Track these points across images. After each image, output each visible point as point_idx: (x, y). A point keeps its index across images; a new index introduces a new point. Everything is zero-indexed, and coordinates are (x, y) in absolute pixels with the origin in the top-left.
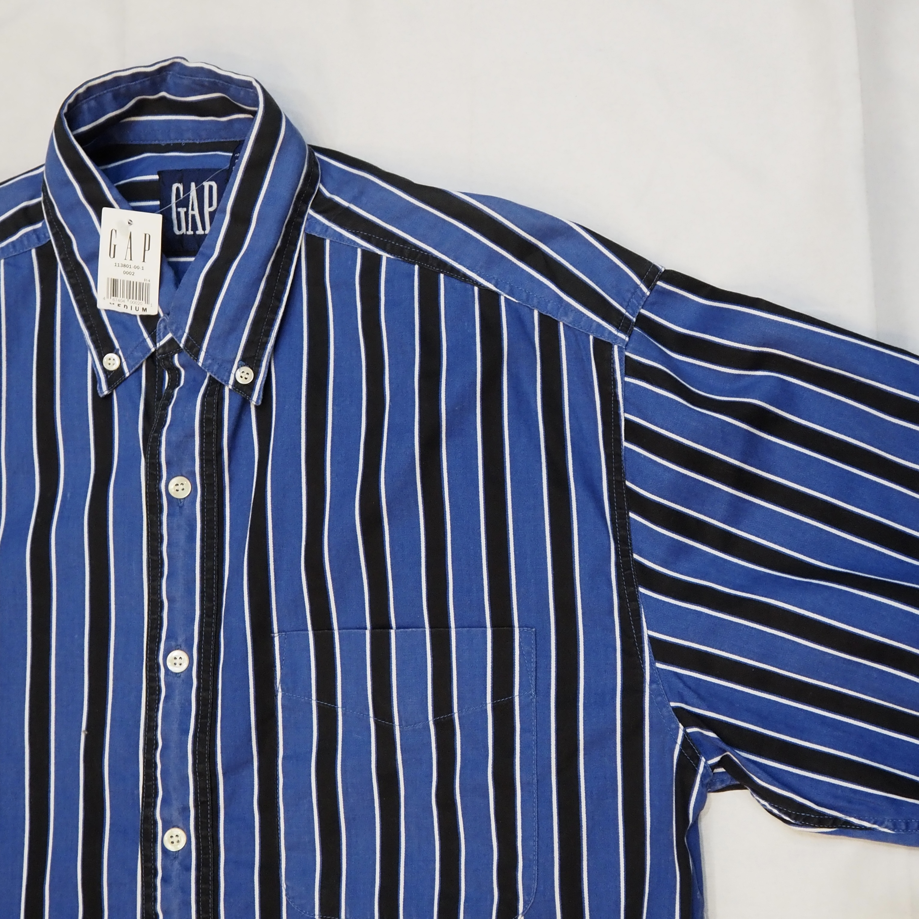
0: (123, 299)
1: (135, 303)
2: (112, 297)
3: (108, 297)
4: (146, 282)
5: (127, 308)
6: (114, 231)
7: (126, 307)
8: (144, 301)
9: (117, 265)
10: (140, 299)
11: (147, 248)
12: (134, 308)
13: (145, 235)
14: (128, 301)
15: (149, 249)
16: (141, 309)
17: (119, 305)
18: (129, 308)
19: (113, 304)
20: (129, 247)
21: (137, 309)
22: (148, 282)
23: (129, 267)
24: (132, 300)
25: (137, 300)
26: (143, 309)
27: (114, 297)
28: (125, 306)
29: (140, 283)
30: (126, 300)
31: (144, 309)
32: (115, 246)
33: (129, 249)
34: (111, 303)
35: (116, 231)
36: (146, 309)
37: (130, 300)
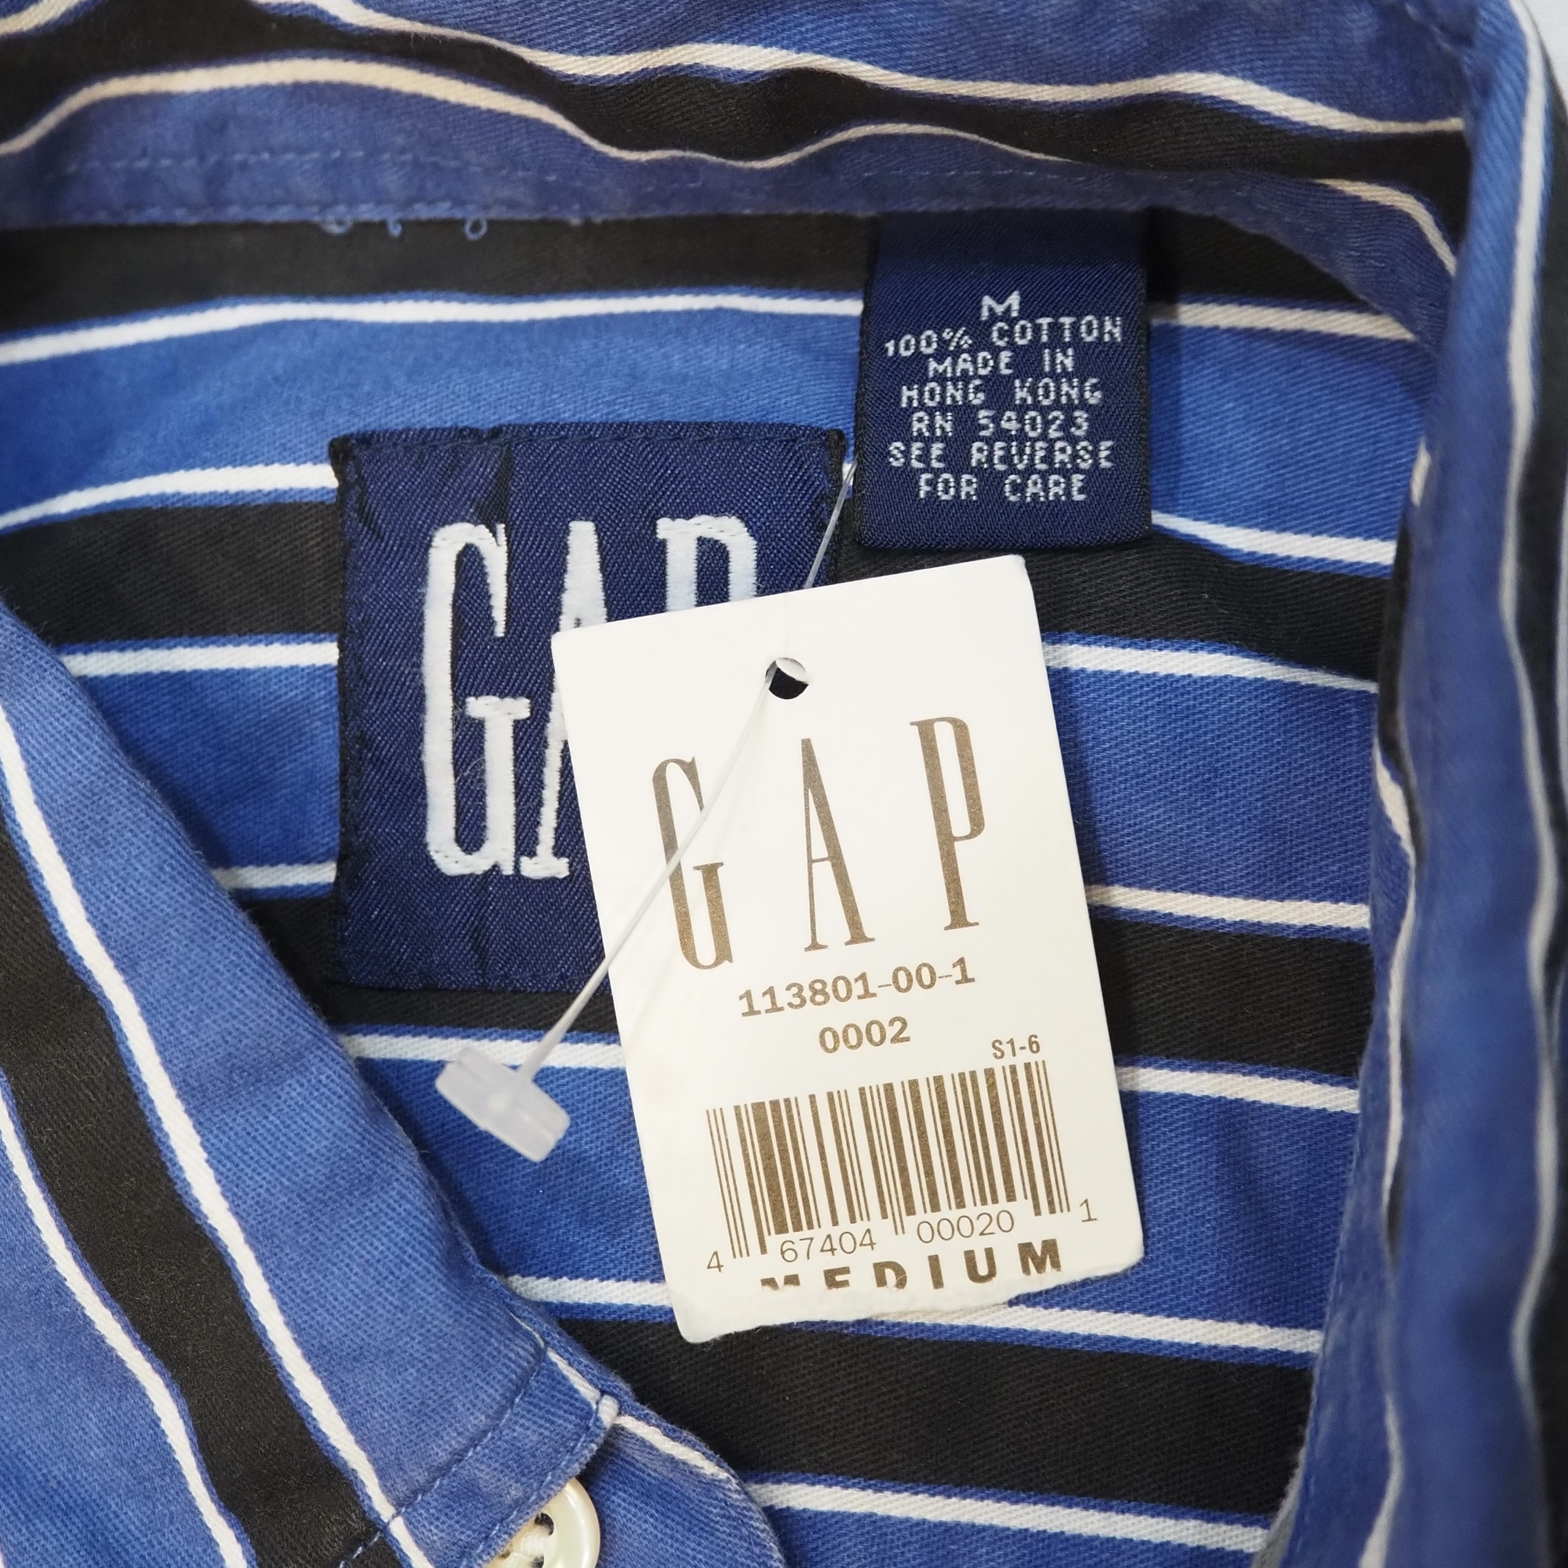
0: (858, 1229)
1: (956, 1228)
2: (774, 1241)
3: (740, 1250)
4: (1008, 1060)
5: (901, 1283)
6: (676, 777)
7: (890, 1274)
8: (1023, 1205)
9: (762, 1003)
10: (987, 1195)
11: (960, 823)
12: (954, 1270)
13: (926, 730)
14: (899, 1228)
15: (977, 824)
16: (1008, 1261)
17: (833, 1278)
18: (919, 1274)
19: (792, 1280)
20: (820, 849)
21: (983, 1270)
22: (1026, 1056)
23: (858, 989)
24: (933, 1218)
25: (971, 1210)
26: (1026, 1250)
27: (791, 1235)
28: (880, 1269)
29: (966, 1081)
30: (881, 1228)
31: (1038, 1250)
32: (710, 872)
33: (825, 872)
34: (769, 1282)
35: (690, 769)
36: (1050, 1247)
37: (910, 1221)
